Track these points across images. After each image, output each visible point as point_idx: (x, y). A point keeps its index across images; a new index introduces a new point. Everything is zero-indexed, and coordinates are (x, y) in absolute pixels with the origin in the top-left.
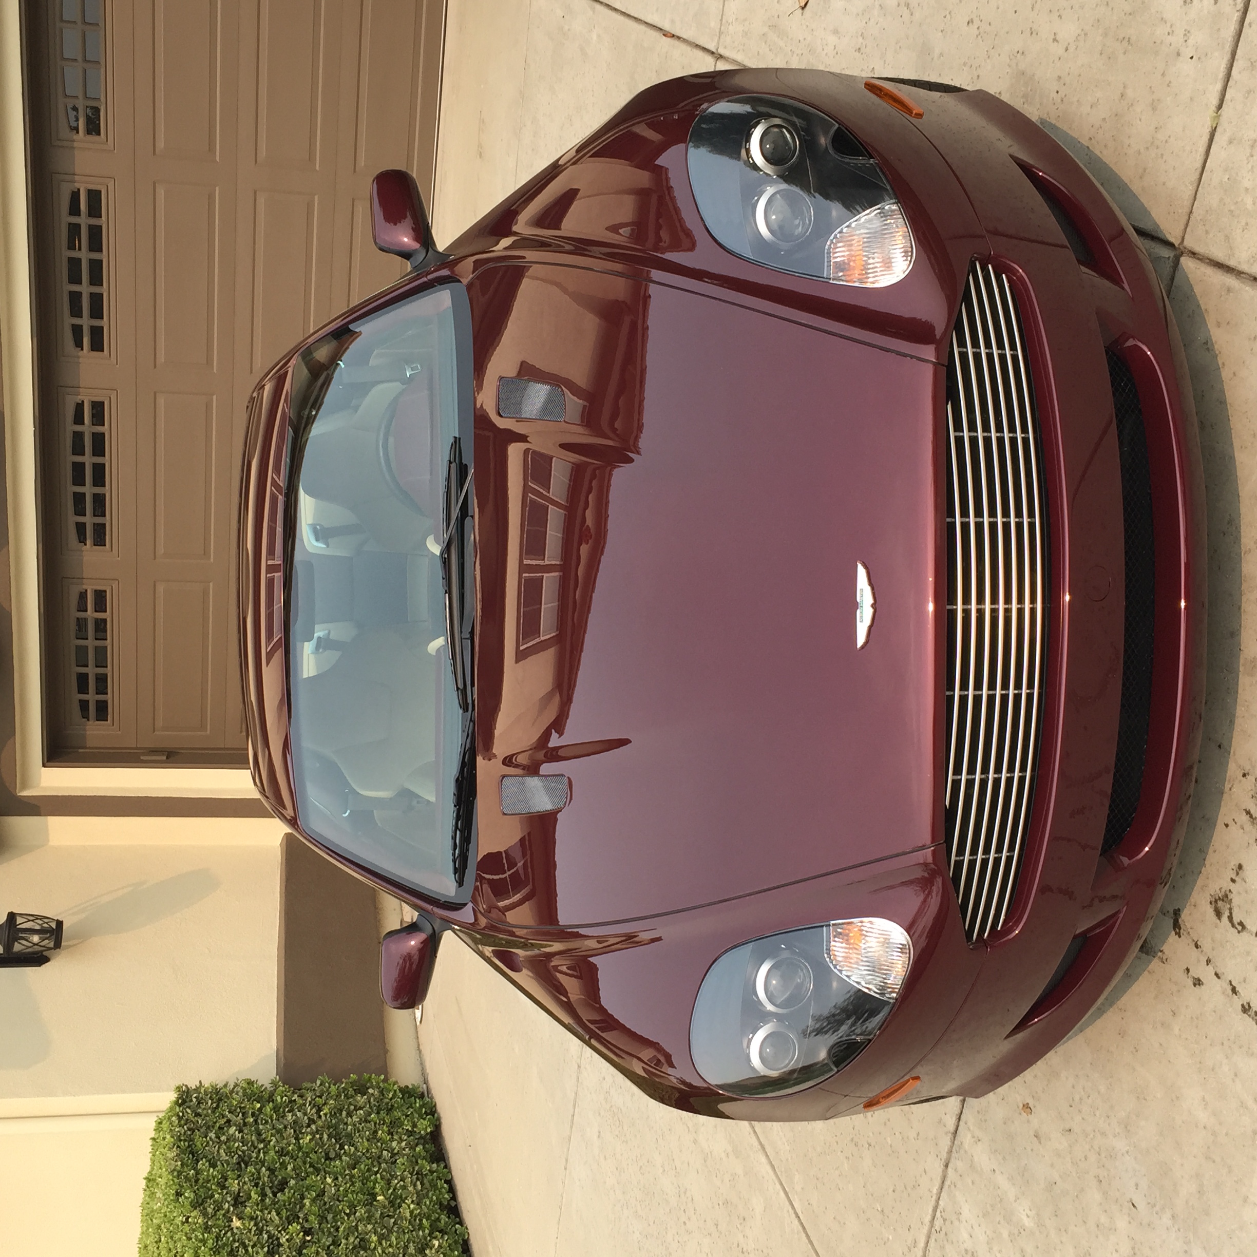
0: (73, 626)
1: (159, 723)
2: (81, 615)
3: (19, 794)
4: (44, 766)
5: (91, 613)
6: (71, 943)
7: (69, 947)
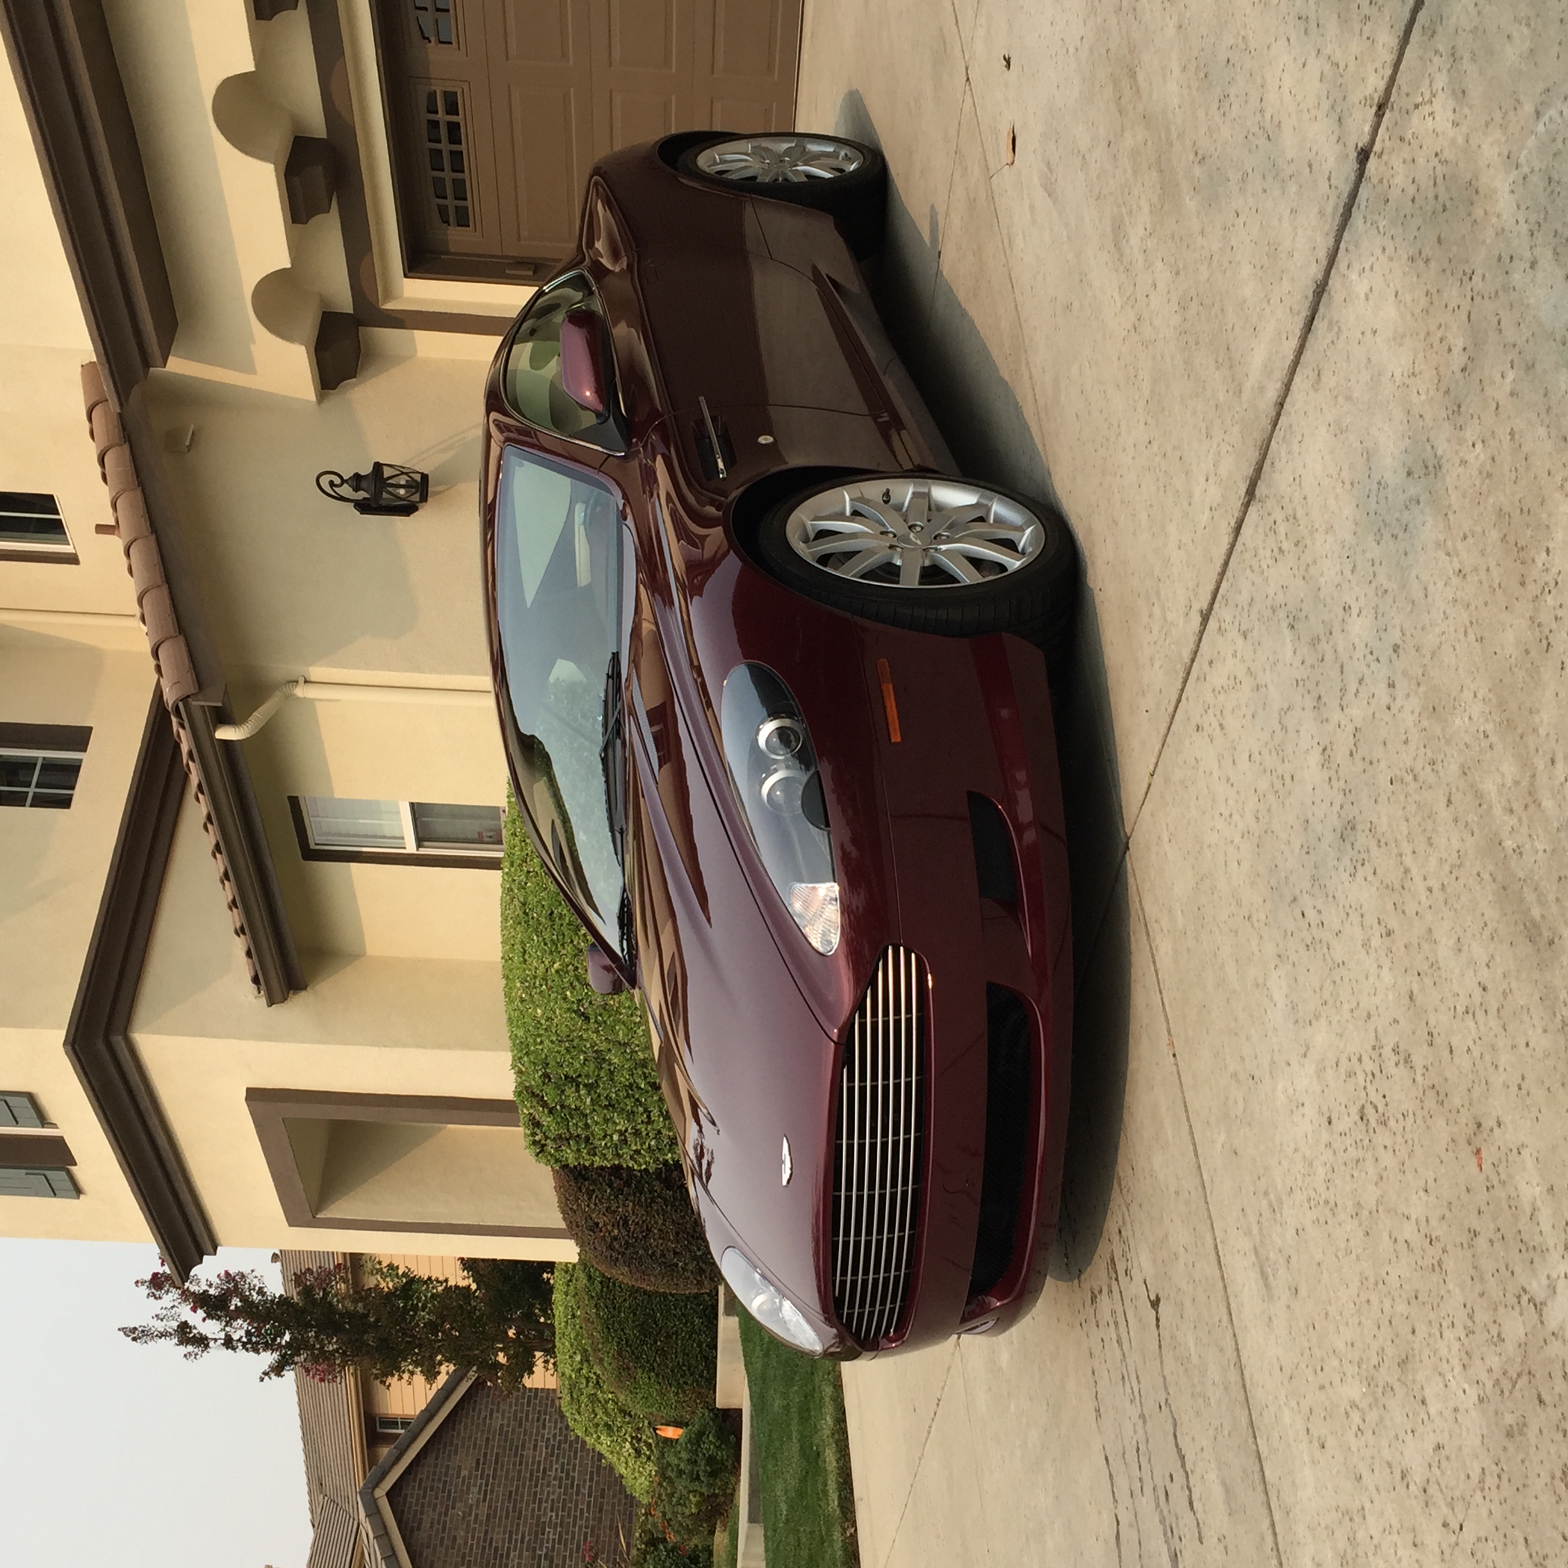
0: (424, 127)
1: (525, 233)
2: (432, 117)
3: (384, 307)
4: (406, 276)
5: (441, 116)
6: (438, 489)
7: (438, 493)
